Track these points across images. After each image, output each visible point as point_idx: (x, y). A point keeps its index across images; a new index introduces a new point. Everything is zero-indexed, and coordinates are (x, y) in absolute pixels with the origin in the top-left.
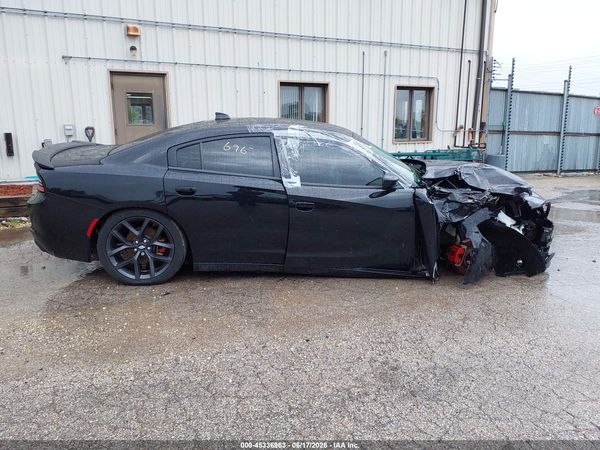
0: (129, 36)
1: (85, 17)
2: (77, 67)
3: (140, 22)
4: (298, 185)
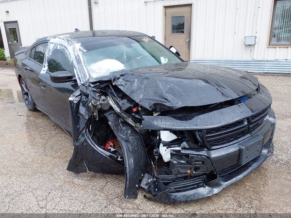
4: (44, 72)
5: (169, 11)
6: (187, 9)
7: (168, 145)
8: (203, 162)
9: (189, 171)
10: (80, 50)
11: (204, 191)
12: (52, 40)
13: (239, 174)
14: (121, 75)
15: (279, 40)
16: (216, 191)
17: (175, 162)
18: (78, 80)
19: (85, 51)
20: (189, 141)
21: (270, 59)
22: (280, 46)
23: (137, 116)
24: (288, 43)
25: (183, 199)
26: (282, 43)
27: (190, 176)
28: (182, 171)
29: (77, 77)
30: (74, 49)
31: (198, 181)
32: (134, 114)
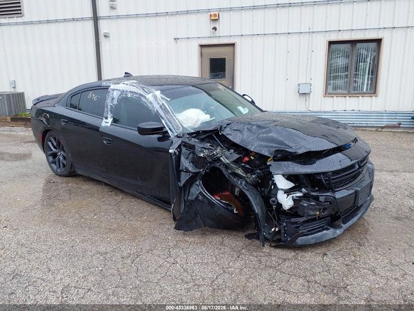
0: (213, 20)
1: (188, 12)
2: (182, 44)
3: (220, 10)
4: (109, 125)
5: (206, 50)
6: (229, 49)
7: (288, 192)
8: (330, 203)
9: (318, 213)
10: (162, 98)
11: (329, 233)
12: (112, 87)
13: (353, 217)
14: (228, 125)
15: (335, 88)
16: (339, 232)
17: (305, 205)
18: (169, 131)
19: (169, 100)
20: (307, 187)
21: (327, 110)
22: (338, 95)
23: (247, 166)
24: (345, 92)
25: (313, 242)
26: (339, 91)
27: (319, 217)
28: (312, 213)
29: (167, 128)
30: (155, 97)
31: (323, 223)
32: (243, 164)
